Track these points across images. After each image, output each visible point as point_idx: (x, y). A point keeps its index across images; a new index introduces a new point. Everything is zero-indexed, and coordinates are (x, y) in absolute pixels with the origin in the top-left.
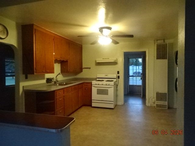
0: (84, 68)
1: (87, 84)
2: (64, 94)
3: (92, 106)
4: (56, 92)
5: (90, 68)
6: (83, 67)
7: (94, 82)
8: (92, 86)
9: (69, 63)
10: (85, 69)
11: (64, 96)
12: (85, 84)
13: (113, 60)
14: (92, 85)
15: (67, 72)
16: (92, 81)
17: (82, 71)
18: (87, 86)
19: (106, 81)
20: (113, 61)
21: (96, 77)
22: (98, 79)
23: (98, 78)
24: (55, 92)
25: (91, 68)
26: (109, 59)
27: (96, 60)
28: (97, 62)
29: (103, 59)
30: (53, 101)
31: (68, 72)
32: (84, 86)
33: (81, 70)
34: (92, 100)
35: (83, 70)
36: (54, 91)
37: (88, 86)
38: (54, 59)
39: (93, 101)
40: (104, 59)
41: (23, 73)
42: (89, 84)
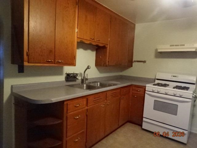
0: (135, 61)
1: (137, 89)
2: (87, 106)
3: (143, 127)
4: (67, 104)
5: (144, 62)
6: (133, 60)
7: (149, 87)
8: (145, 93)
9: (108, 51)
10: (137, 63)
11: (87, 109)
12: (134, 88)
13: (193, 48)
14: (145, 90)
15: (103, 66)
16: (147, 85)
17: (132, 66)
18: (137, 91)
19: (174, 88)
20: (194, 50)
21: (154, 77)
22: (157, 82)
23: (158, 79)
24: (65, 103)
25: (147, 62)
26: (184, 45)
27: (158, 48)
28: (159, 51)
29: (171, 46)
30: (60, 122)
31: (107, 66)
32: (131, 90)
33: (130, 63)
34: (142, 117)
35: (134, 64)
36: (63, 102)
37: (139, 93)
38: (76, 40)
39: (144, 119)
40: (173, 46)
41: (13, 62)
42: (141, 89)
